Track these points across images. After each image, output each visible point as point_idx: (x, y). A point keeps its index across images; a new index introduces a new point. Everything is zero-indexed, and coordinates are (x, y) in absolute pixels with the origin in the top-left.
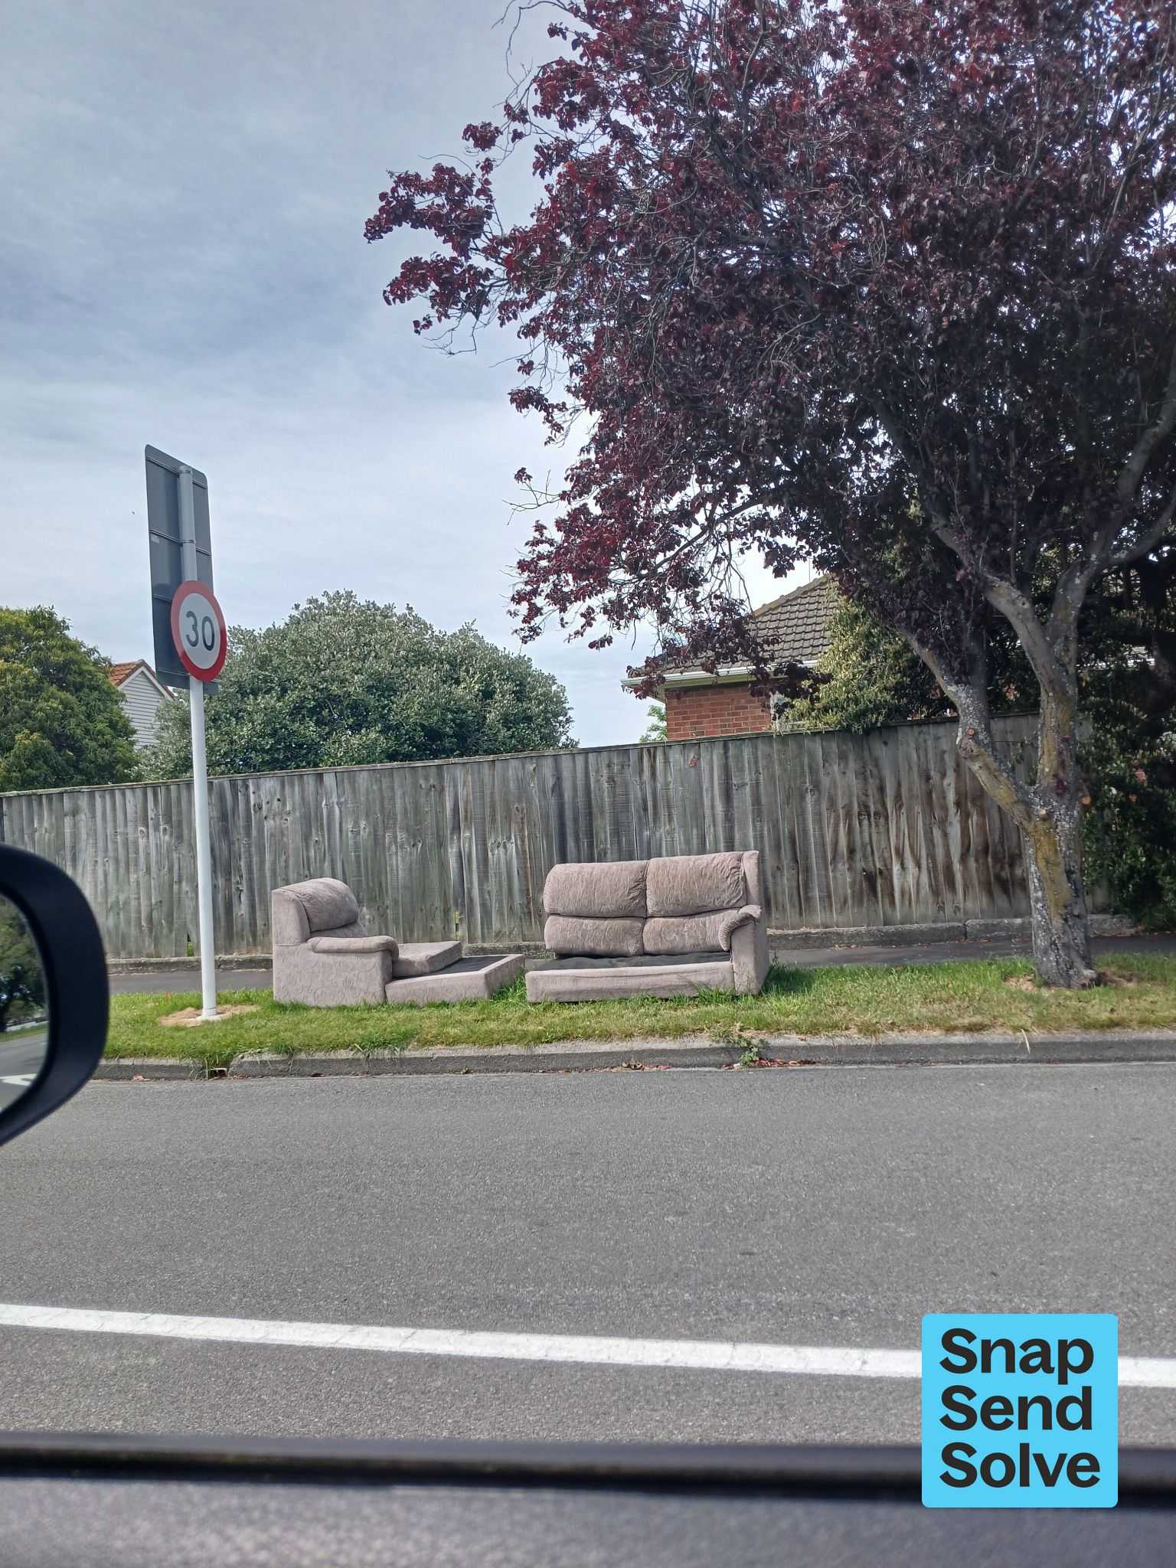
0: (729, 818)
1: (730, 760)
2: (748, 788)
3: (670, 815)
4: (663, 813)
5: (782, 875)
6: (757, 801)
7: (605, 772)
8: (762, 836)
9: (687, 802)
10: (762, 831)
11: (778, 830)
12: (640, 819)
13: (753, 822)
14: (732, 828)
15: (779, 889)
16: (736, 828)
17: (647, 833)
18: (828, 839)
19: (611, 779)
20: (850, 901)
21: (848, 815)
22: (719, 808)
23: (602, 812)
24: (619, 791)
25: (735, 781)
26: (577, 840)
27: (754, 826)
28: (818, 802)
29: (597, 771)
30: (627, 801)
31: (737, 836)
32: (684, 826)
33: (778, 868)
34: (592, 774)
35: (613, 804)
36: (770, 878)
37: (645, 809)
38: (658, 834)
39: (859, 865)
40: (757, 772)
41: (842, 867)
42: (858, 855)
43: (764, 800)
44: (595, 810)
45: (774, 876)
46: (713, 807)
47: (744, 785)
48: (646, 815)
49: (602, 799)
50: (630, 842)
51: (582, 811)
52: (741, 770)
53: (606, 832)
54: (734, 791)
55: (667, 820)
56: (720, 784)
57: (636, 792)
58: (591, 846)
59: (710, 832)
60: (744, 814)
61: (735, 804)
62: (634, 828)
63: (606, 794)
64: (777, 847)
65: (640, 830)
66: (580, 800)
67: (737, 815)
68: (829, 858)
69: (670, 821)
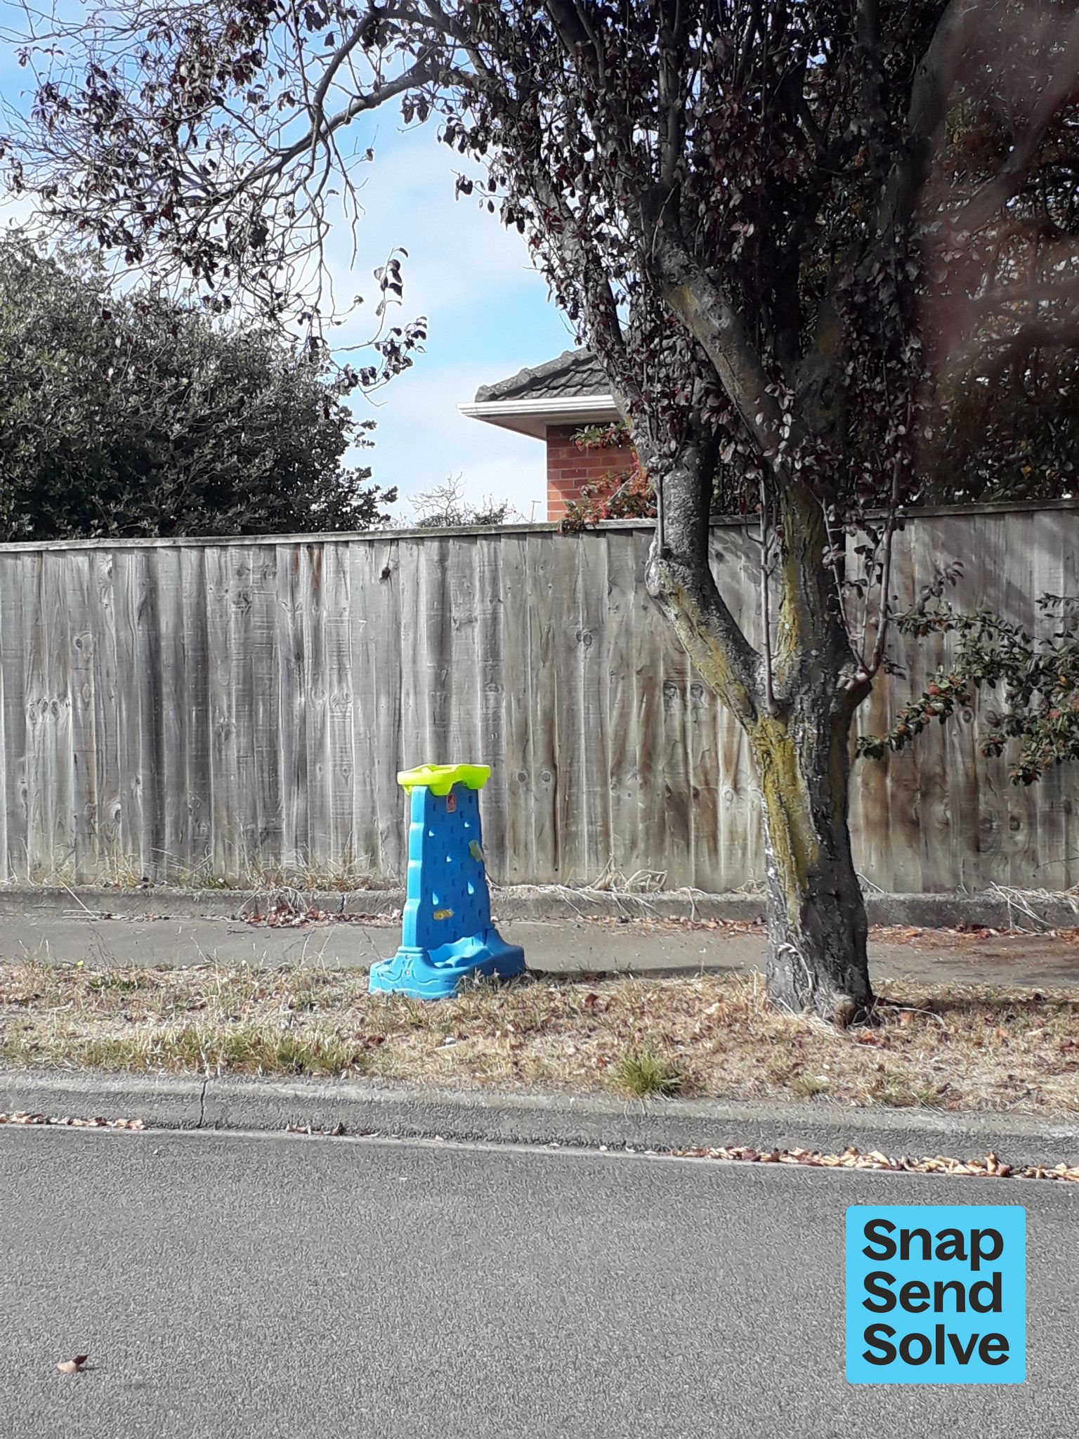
0: (442, 683)
1: (449, 573)
2: (478, 629)
3: (341, 669)
4: (329, 663)
5: (528, 790)
6: (492, 652)
7: (232, 583)
8: (497, 718)
9: (372, 647)
10: (498, 706)
11: (526, 708)
12: (289, 674)
13: (484, 691)
14: (446, 699)
15: (522, 814)
16: (454, 700)
17: (299, 701)
18: (610, 729)
19: (243, 598)
20: (641, 845)
21: (648, 687)
22: (427, 664)
23: (226, 658)
24: (256, 620)
25: (455, 613)
26: (179, 708)
27: (486, 698)
28: (597, 659)
29: (219, 583)
30: (270, 642)
31: (454, 713)
32: (364, 691)
33: (522, 778)
34: (210, 587)
35: (246, 644)
36: (506, 795)
37: (299, 657)
38: (319, 702)
39: (661, 779)
40: (495, 598)
41: (632, 780)
42: (661, 765)
43: (504, 653)
44: (214, 653)
45: (514, 793)
46: (415, 661)
47: (470, 621)
48: (300, 670)
49: (226, 632)
50: (271, 717)
51: (189, 653)
52: (469, 594)
53: (229, 695)
54: (454, 633)
55: (335, 678)
56: (429, 617)
57: (285, 623)
58: (203, 718)
59: (408, 704)
60: (469, 673)
61: (455, 657)
62: (281, 689)
63: (232, 624)
64: (523, 738)
65: (290, 696)
66: (188, 633)
67: (456, 676)
68: (610, 763)
69: (340, 681)
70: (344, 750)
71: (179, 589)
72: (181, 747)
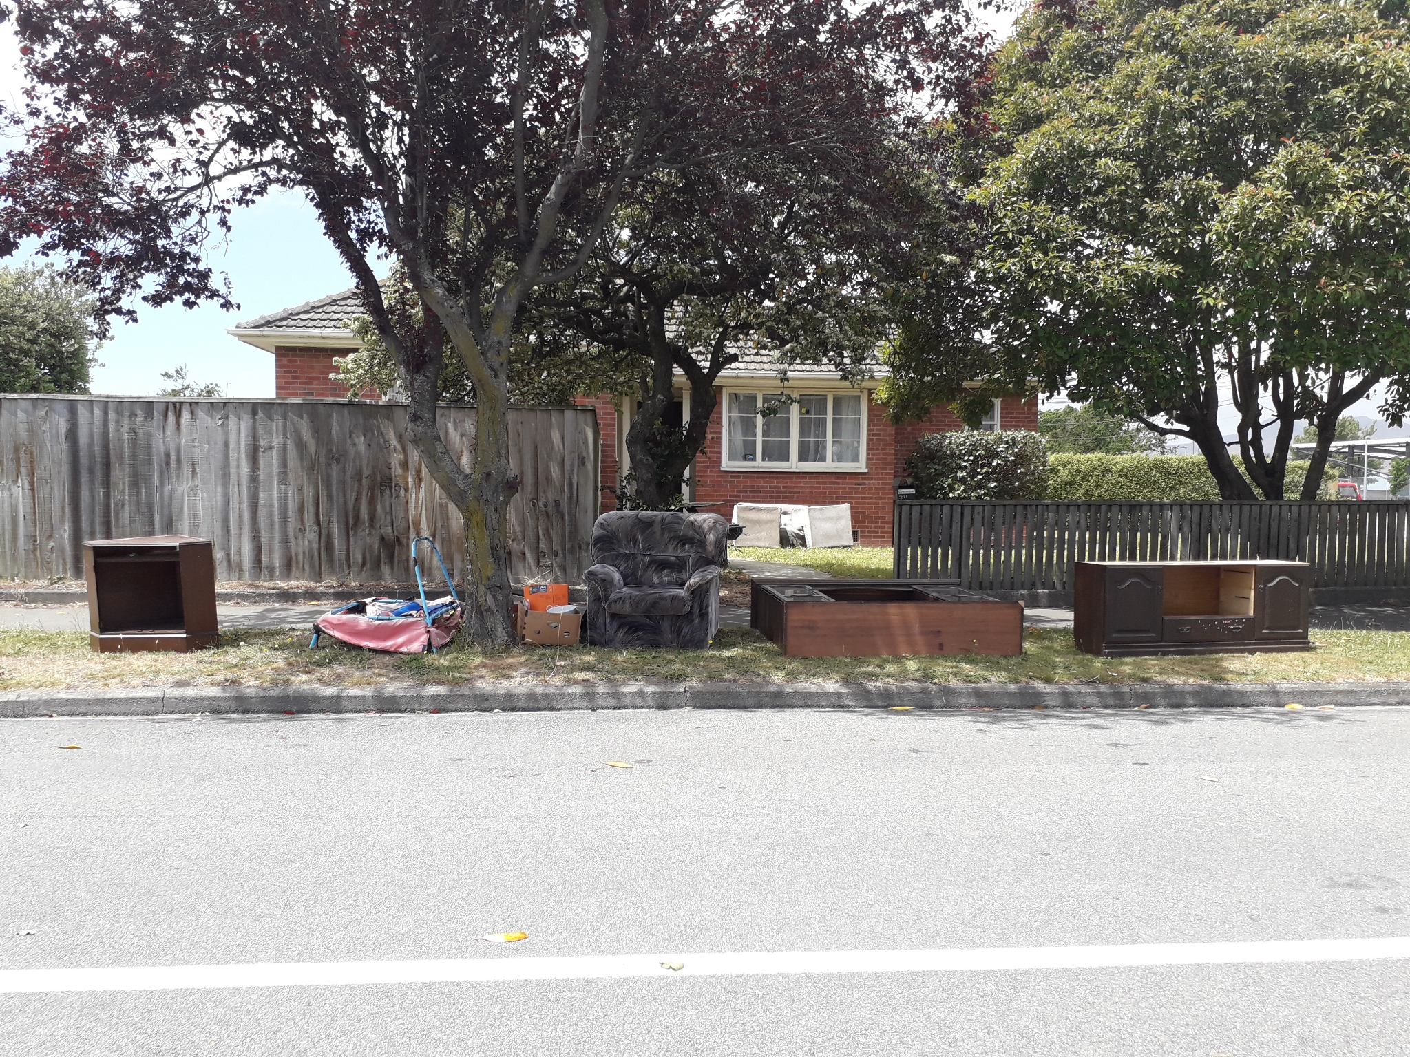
0: (254, 480)
1: (258, 423)
2: (275, 452)
3: (194, 471)
4: (186, 469)
5: (304, 537)
6: (283, 464)
7: (125, 423)
8: (286, 499)
9: (212, 460)
10: (286, 494)
11: (303, 494)
12: (162, 473)
13: (278, 484)
14: (257, 488)
15: (301, 550)
16: (261, 489)
17: (168, 488)
18: (350, 505)
19: (133, 431)
20: (368, 565)
21: (372, 485)
22: (245, 468)
23: (122, 462)
24: (140, 443)
25: (262, 443)
26: (92, 491)
27: (280, 489)
28: (343, 470)
29: (117, 423)
30: (149, 457)
31: (262, 496)
32: (208, 483)
33: (300, 530)
34: (113, 424)
35: (134, 455)
36: (292, 540)
37: (168, 463)
38: (180, 489)
39: (379, 531)
40: (285, 436)
41: (363, 531)
42: (379, 523)
43: (290, 464)
44: (113, 460)
45: (296, 537)
46: (238, 467)
47: (270, 448)
48: (168, 470)
49: (121, 448)
50: (150, 495)
51: (98, 459)
52: (270, 434)
53: (124, 483)
54: (261, 454)
55: (190, 476)
56: (246, 445)
57: (159, 445)
58: (107, 495)
59: (234, 492)
60: (270, 475)
61: (261, 466)
62: (156, 481)
63: (126, 445)
64: (301, 510)
65: (162, 484)
66: (97, 449)
67: (262, 476)
68: (351, 524)
69: (193, 477)
70: (195, 515)
71: (91, 424)
72: (92, 511)
